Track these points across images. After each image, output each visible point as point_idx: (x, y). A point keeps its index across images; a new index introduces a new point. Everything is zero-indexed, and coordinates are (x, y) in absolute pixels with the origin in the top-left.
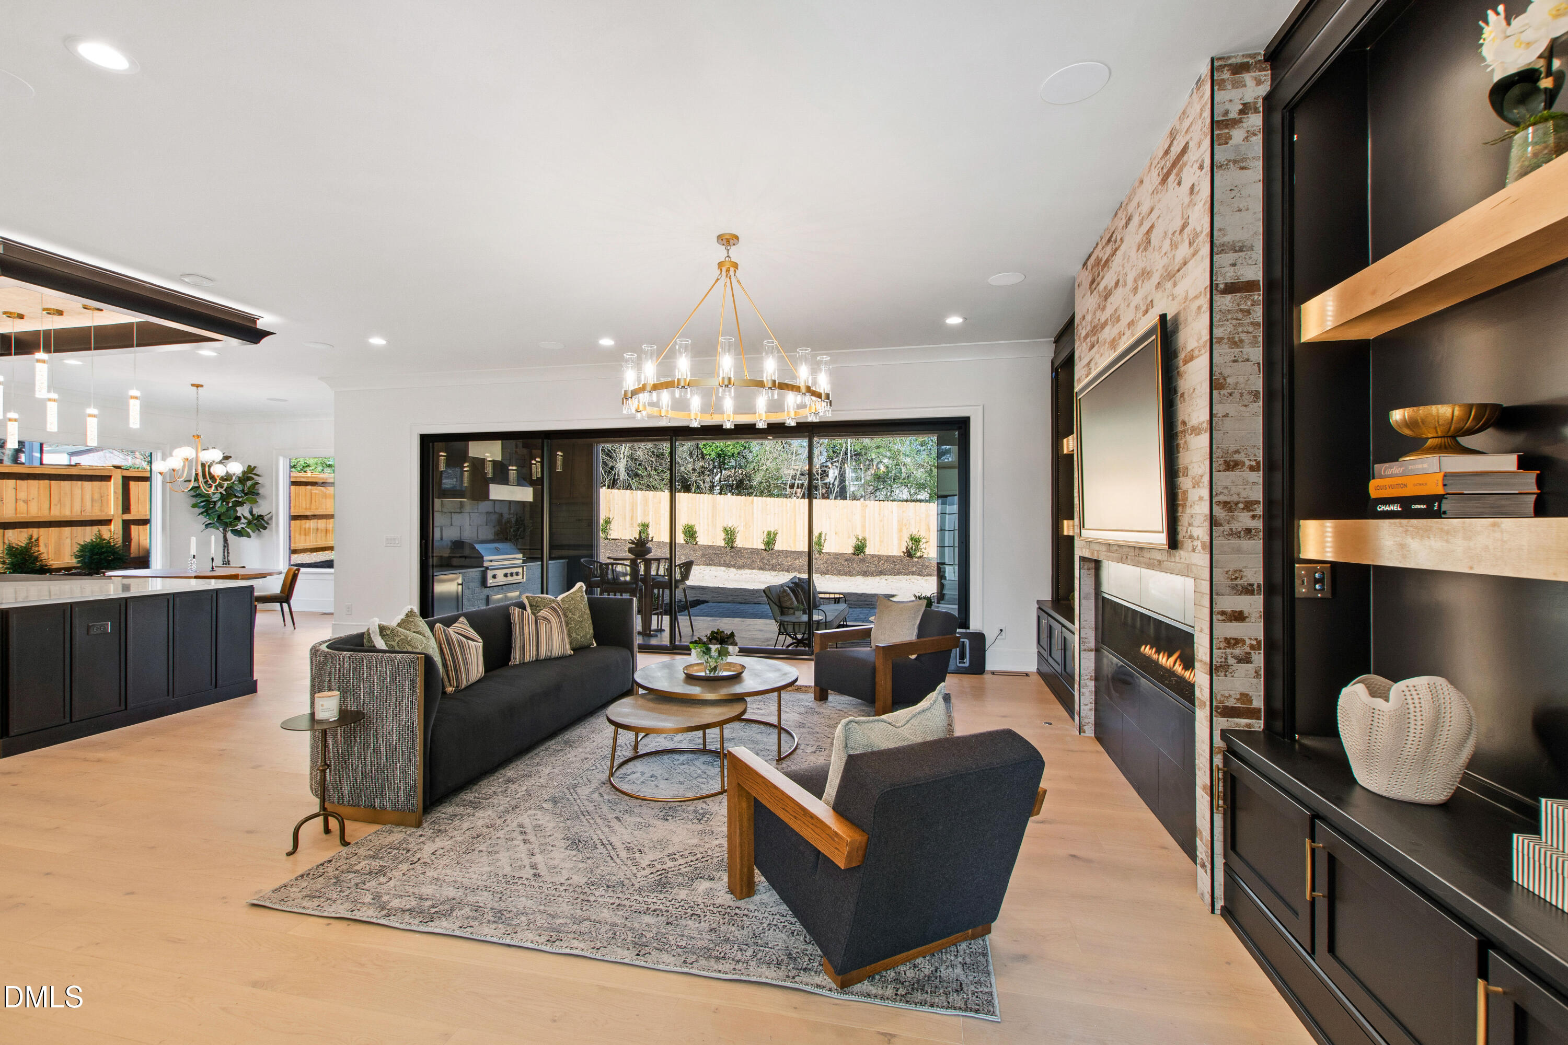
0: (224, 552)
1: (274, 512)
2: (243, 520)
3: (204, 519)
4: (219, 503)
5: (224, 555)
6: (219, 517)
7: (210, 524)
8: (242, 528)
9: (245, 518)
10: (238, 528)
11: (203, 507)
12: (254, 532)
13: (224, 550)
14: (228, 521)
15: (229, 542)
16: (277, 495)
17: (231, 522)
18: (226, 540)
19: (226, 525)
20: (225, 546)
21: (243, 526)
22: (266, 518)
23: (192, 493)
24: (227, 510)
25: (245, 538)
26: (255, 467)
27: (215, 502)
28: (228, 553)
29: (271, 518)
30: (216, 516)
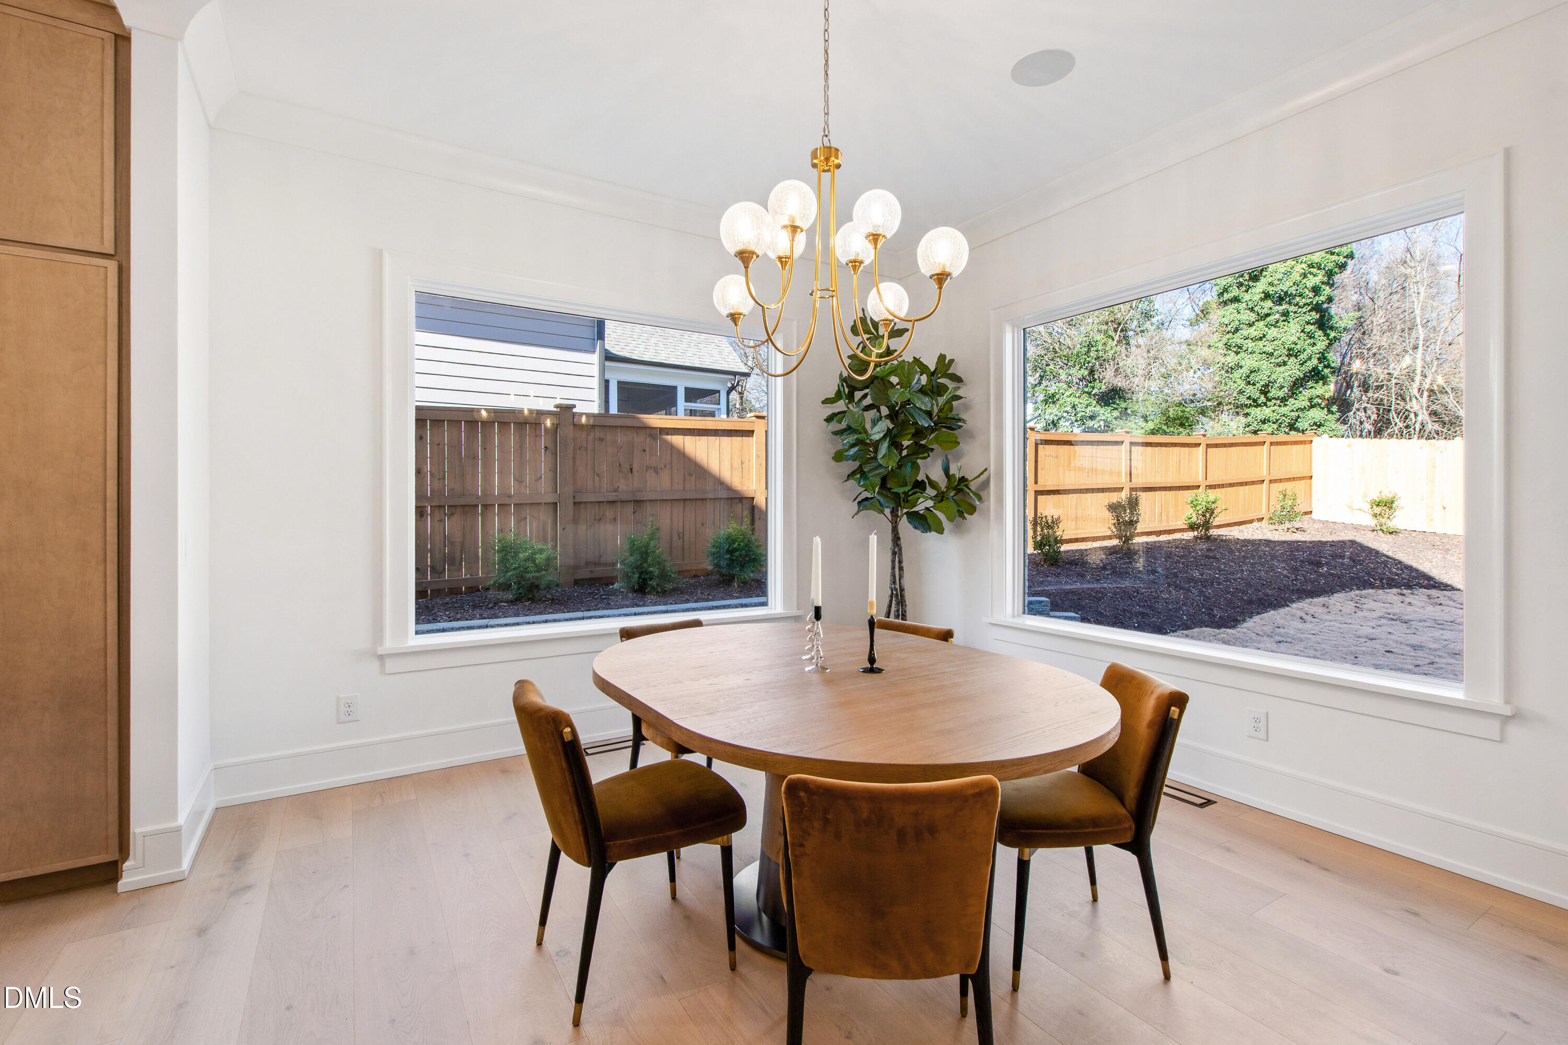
0: (893, 568)
1: (992, 469)
2: (930, 492)
3: (855, 488)
4: (884, 448)
5: (893, 575)
6: (884, 480)
7: (866, 499)
8: (927, 509)
9: (933, 485)
10: (920, 508)
11: (854, 458)
12: (951, 519)
13: (893, 561)
14: (901, 490)
15: (903, 542)
16: (1000, 427)
17: (905, 493)
18: (896, 539)
19: (898, 501)
20: (894, 553)
21: (930, 503)
22: (973, 486)
23: (835, 426)
24: (900, 466)
25: (933, 535)
26: (952, 361)
27: (876, 445)
28: (901, 569)
29: (986, 484)
30: (878, 481)
